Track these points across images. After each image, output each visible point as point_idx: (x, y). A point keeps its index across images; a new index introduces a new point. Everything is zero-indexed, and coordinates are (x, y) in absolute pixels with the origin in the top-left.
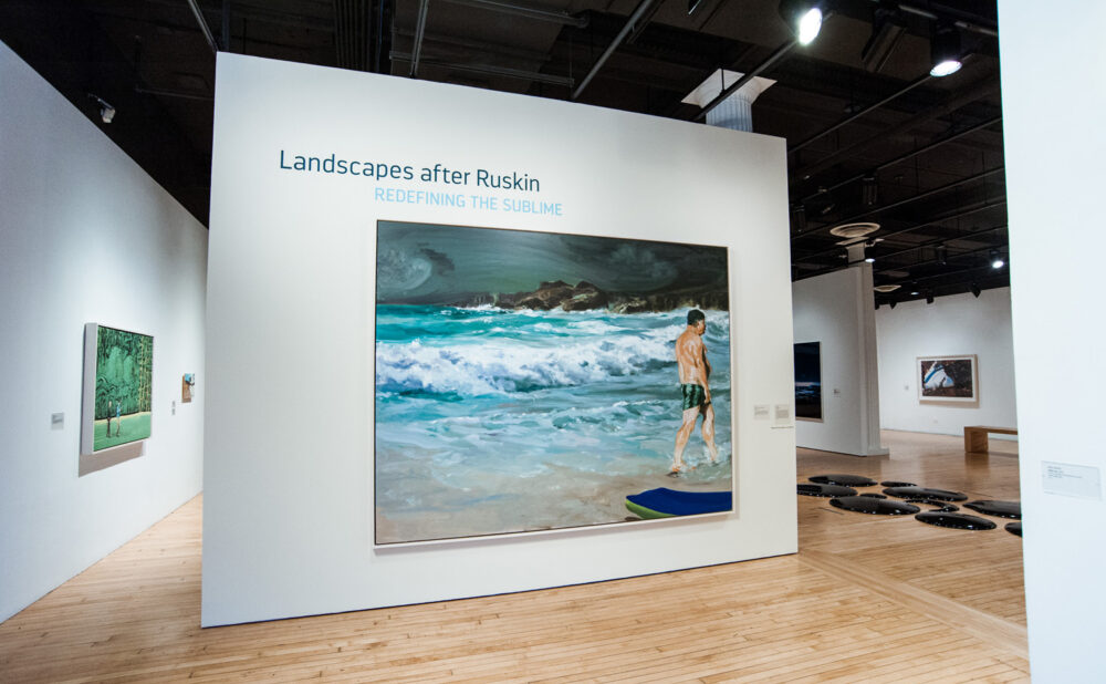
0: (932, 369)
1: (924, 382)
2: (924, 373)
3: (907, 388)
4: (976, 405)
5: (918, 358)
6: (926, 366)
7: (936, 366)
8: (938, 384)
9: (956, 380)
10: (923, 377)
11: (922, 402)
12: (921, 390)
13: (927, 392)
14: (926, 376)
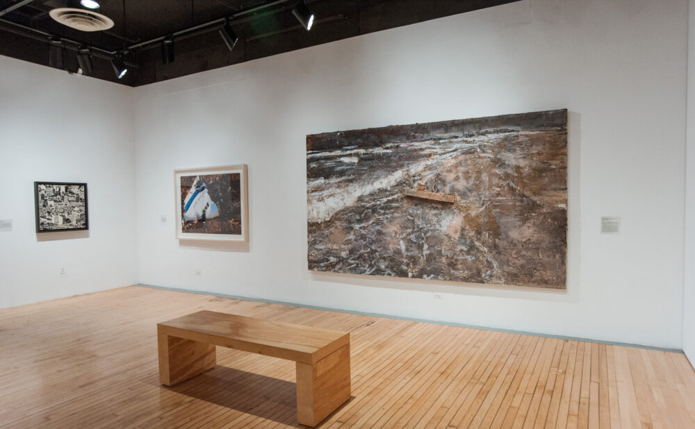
0: (193, 190)
1: (183, 211)
2: (184, 196)
3: (164, 220)
4: (244, 247)
5: (177, 172)
6: (186, 184)
7: (198, 186)
8: (201, 214)
9: (222, 207)
10: (183, 203)
11: (183, 243)
12: (180, 222)
13: (189, 226)
14: (186, 201)
